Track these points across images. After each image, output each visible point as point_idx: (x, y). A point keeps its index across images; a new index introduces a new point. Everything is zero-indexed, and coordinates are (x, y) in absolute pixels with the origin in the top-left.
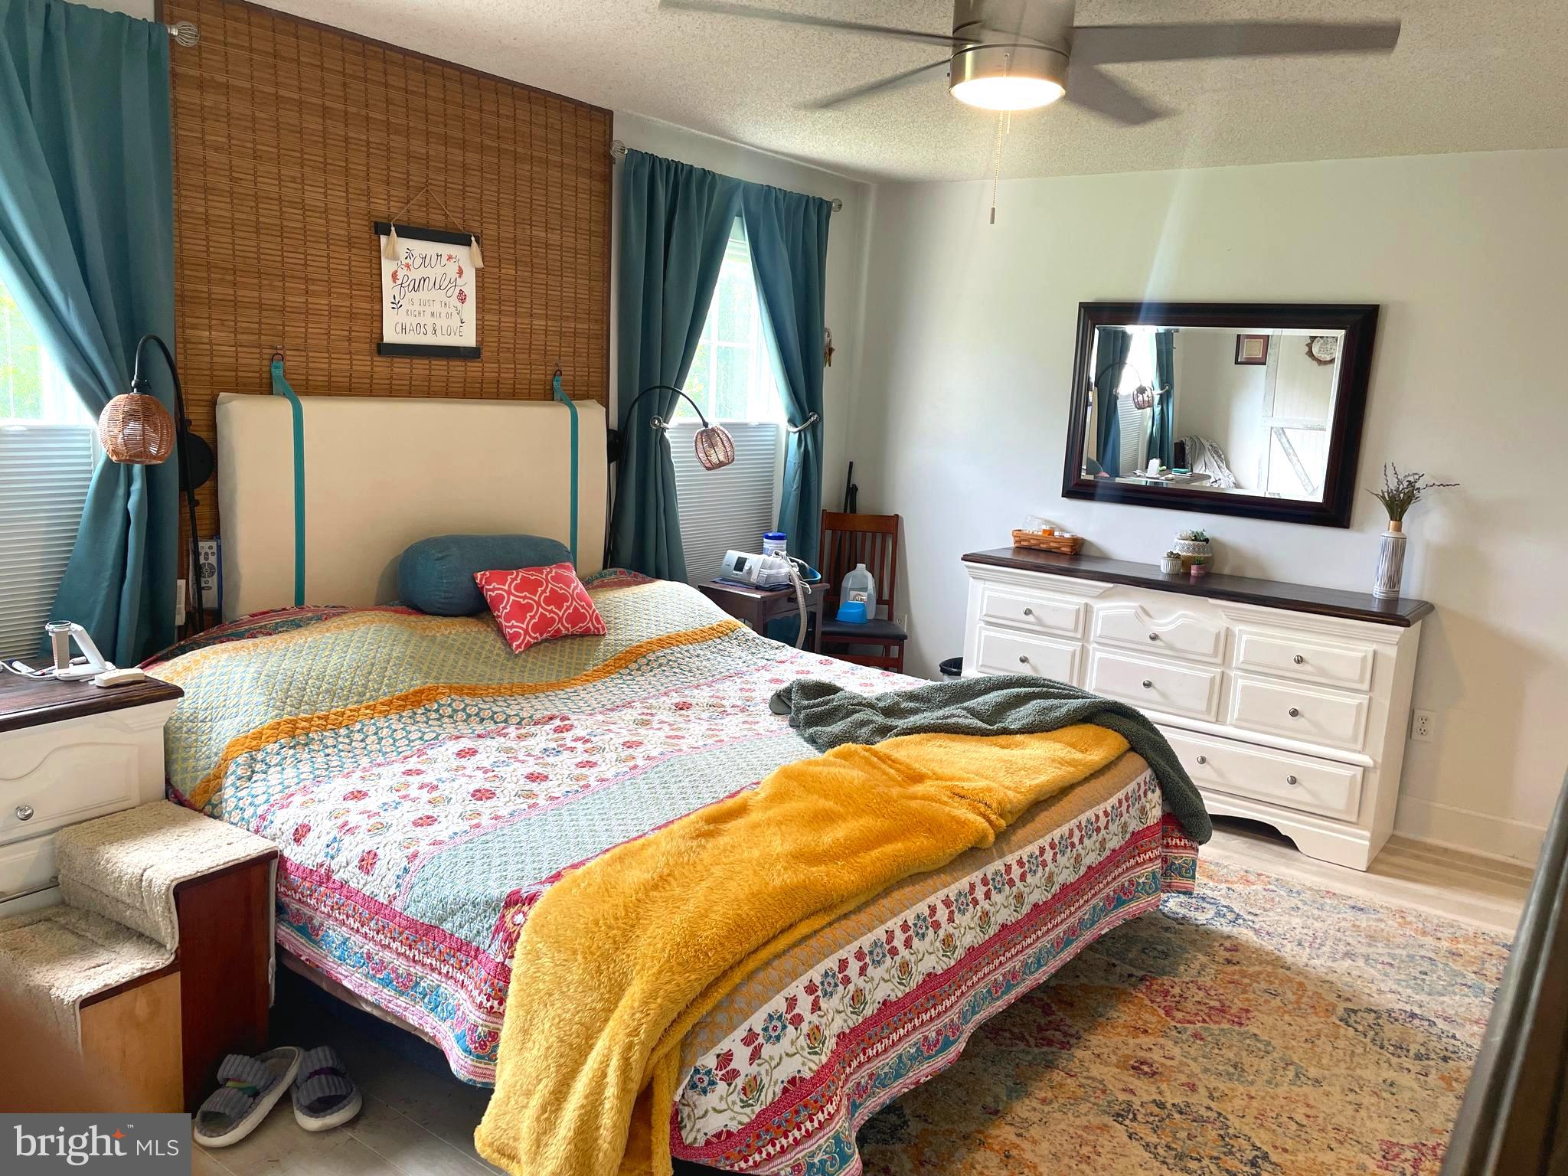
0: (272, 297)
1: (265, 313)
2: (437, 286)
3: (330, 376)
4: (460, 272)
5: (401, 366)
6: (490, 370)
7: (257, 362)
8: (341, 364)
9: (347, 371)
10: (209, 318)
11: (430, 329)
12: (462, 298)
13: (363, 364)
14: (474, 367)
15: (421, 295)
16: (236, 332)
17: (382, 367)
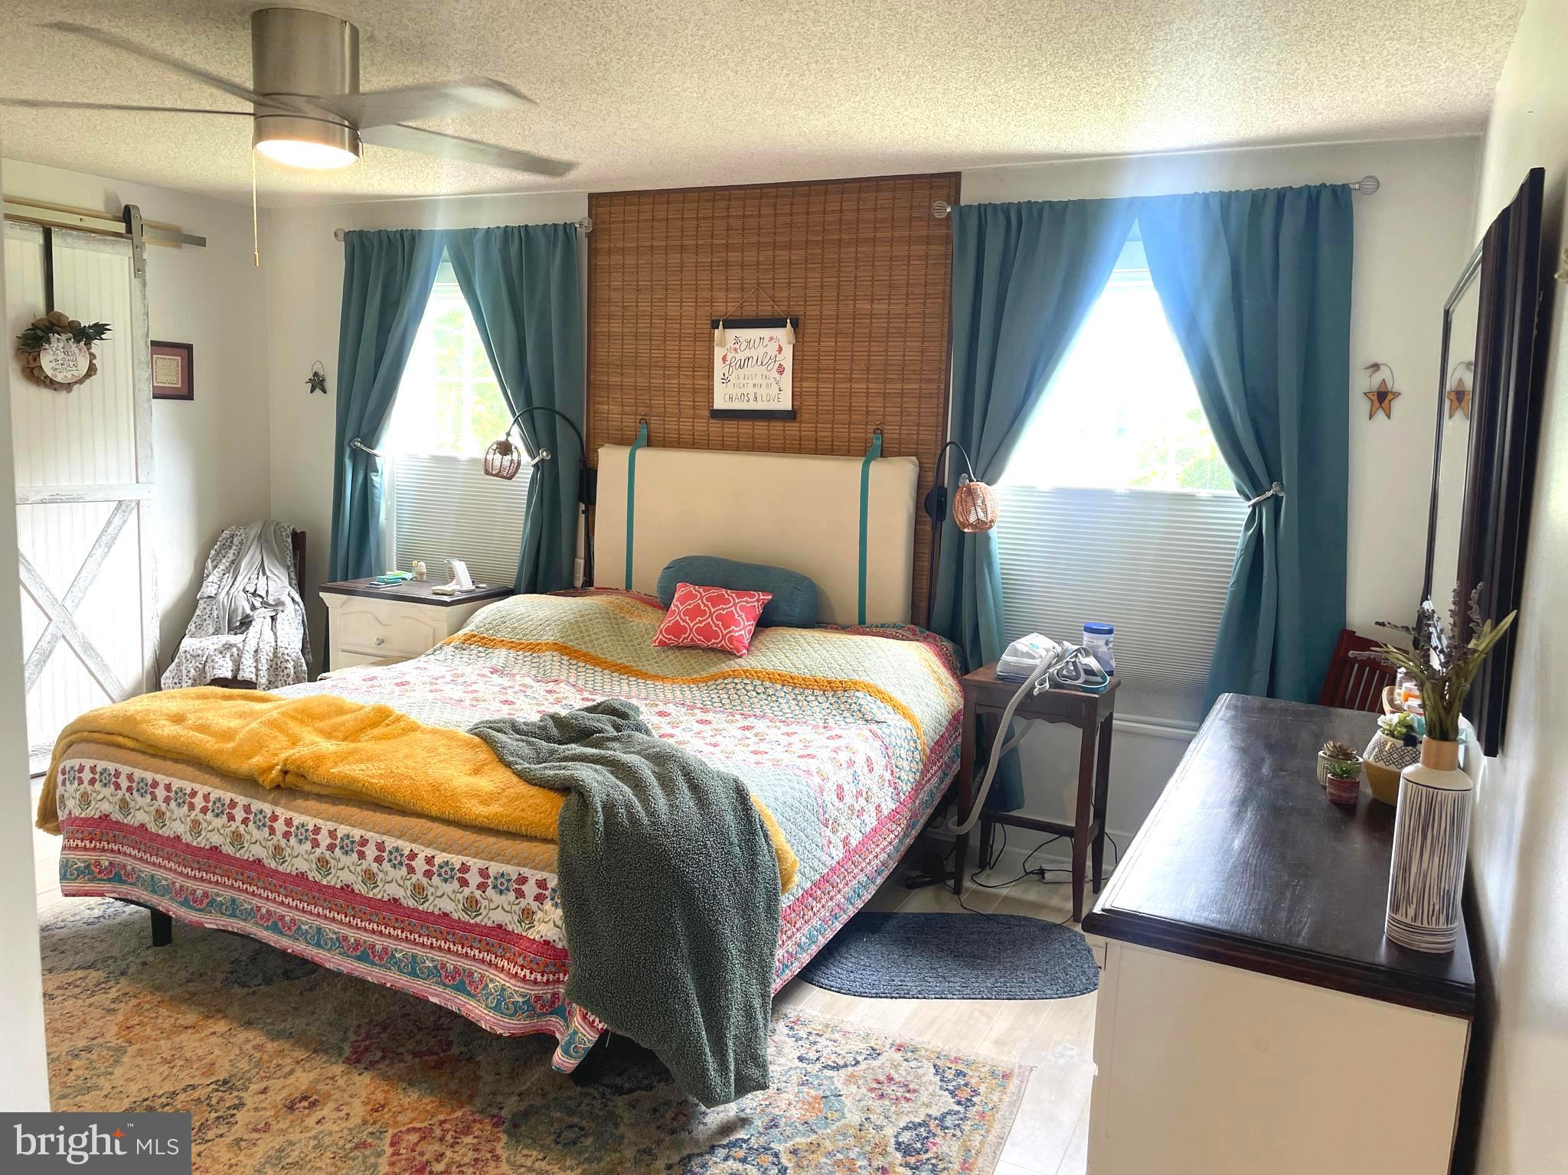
0: (642, 381)
1: (639, 392)
2: (759, 363)
3: (679, 434)
4: (780, 350)
5: (730, 427)
6: (807, 430)
7: (634, 425)
8: (686, 426)
9: (690, 430)
10: (608, 397)
11: (752, 397)
12: (781, 370)
13: (701, 426)
14: (792, 428)
15: (746, 371)
16: (622, 405)
17: (715, 426)
